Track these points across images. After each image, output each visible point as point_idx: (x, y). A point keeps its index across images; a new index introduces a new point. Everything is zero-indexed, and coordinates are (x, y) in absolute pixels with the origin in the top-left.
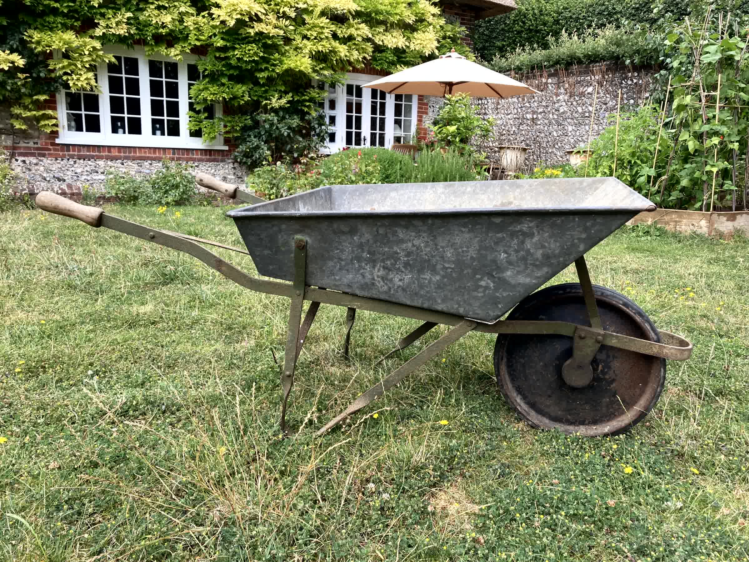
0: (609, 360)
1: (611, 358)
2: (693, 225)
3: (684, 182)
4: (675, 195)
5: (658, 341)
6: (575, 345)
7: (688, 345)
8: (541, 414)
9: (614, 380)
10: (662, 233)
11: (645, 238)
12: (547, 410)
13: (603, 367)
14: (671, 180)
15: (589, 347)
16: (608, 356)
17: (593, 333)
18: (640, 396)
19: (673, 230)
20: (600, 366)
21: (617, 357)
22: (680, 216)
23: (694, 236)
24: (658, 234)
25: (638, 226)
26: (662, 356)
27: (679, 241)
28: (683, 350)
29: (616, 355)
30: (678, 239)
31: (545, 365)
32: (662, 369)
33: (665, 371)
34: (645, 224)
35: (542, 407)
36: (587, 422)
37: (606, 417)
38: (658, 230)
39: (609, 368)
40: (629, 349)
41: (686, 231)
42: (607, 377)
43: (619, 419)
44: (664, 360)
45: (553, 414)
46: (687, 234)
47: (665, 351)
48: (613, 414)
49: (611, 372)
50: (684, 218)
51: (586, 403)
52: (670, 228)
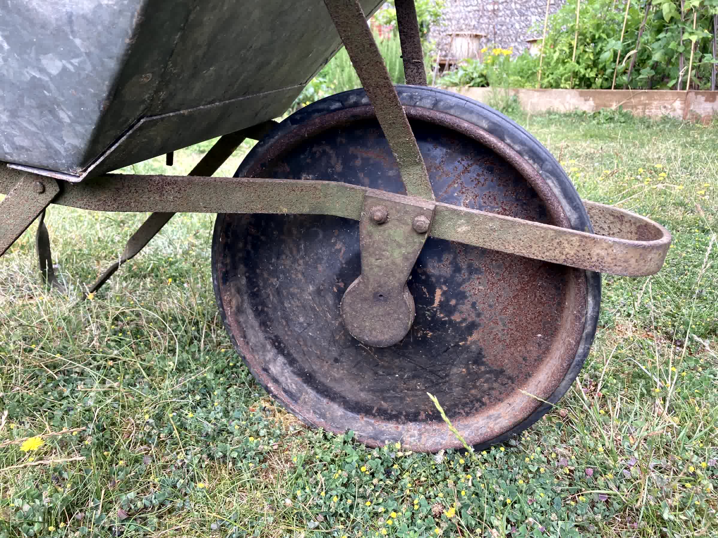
0: (459, 278)
1: (465, 273)
2: (665, 107)
3: (657, 56)
4: (646, 73)
5: (581, 225)
6: (365, 241)
7: (658, 234)
8: (326, 396)
9: (472, 327)
10: (628, 119)
11: (607, 125)
12: (337, 388)
13: (444, 293)
14: (641, 56)
15: (399, 246)
16: (457, 270)
17: (404, 209)
18: (539, 360)
19: (641, 115)
20: (438, 292)
21: (478, 271)
22: (650, 98)
23: (665, 120)
24: (623, 120)
25: (599, 113)
26: (586, 265)
27: (648, 127)
28: (644, 248)
29: (476, 264)
30: (646, 124)
31: (318, 292)
32: (590, 300)
33: (598, 302)
34: (608, 109)
35: (328, 382)
36: (423, 416)
37: (465, 405)
38: (624, 115)
39: (462, 296)
40: (502, 249)
41: (657, 116)
42: (456, 317)
43: (492, 412)
44: (597, 277)
45: (349, 396)
46: (657, 119)
47: (597, 251)
48: (479, 400)
49: (466, 307)
50: (655, 100)
51: (414, 377)
52: (638, 112)
